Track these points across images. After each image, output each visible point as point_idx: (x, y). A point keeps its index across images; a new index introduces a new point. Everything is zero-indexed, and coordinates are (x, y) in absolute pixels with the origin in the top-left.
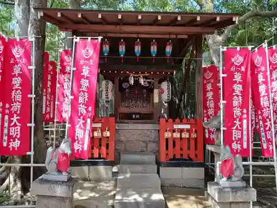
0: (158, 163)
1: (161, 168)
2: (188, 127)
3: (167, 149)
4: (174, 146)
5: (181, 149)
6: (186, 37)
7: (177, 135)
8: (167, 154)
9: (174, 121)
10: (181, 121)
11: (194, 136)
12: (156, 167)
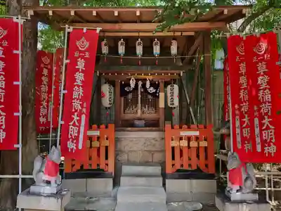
0: (164, 176)
1: (167, 181)
2: (197, 133)
3: (173, 158)
4: (181, 155)
5: (190, 159)
6: (192, 34)
7: (184, 143)
8: (173, 165)
9: (181, 128)
10: (189, 128)
11: (203, 144)
12: (161, 179)
